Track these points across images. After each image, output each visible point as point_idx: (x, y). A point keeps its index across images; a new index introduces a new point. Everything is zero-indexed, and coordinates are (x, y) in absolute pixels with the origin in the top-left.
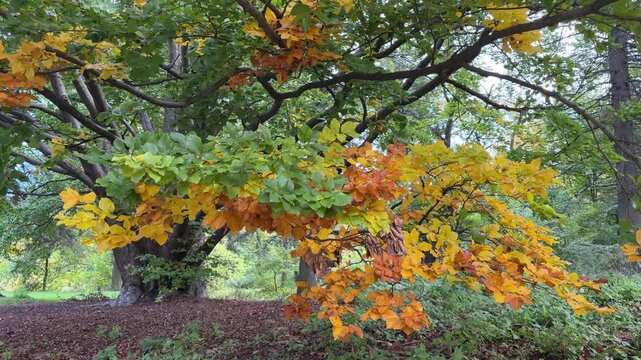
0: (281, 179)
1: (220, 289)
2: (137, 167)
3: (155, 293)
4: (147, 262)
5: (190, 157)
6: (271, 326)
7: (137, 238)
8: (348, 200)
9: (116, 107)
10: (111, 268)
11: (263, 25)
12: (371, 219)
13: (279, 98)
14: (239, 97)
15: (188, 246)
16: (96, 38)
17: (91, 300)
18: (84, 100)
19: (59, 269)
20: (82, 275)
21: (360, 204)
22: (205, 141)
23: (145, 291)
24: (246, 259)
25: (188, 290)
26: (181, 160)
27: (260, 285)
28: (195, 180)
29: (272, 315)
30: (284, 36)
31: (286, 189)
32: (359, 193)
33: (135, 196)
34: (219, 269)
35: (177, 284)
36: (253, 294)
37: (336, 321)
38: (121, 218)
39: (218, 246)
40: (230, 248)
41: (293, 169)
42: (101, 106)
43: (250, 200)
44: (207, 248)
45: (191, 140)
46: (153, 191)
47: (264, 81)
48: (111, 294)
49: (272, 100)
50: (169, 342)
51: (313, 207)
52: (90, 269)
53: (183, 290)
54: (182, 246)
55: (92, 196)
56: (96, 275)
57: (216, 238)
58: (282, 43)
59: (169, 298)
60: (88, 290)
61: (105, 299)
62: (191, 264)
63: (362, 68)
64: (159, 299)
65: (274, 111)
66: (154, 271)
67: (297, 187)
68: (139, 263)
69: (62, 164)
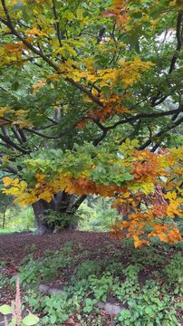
0: (100, 169)
1: (85, 226)
2: (34, 165)
3: (53, 228)
4: (49, 214)
5: (58, 160)
6: (107, 244)
7: (38, 200)
8: (132, 177)
9: (30, 139)
10: (33, 217)
11: (91, 96)
12: (144, 186)
13: (105, 130)
14: (86, 130)
15: (68, 205)
16: (16, 109)
17: (24, 232)
18: (17, 137)
19: (9, 218)
20: (20, 220)
21: (139, 179)
22: (65, 152)
23: (48, 227)
24: (97, 211)
25: (69, 227)
26: (54, 162)
27: (105, 224)
28: (60, 170)
29: (107, 239)
30: (101, 101)
31: (102, 173)
32: (138, 174)
33: (35, 179)
34: (83, 216)
35: (63, 224)
36: (101, 229)
37: (136, 238)
38: (30, 190)
39: (82, 204)
40: (89, 205)
41: (106, 163)
42: (24, 140)
43: (85, 179)
44: (77, 206)
45: (58, 152)
46: (43, 177)
47: (97, 122)
48: (33, 229)
49: (102, 132)
50: (57, 252)
51: (115, 181)
52: (24, 217)
53: (66, 227)
54: (64, 205)
55: (17, 180)
56: (27, 220)
57: (81, 201)
58: (101, 104)
59: (60, 231)
60: (23, 228)
61: (31, 232)
62: (69, 214)
63: (145, 112)
64: (55, 231)
65: (104, 136)
66: (52, 218)
67: (107, 172)
68: (45, 214)
69: (9, 168)
